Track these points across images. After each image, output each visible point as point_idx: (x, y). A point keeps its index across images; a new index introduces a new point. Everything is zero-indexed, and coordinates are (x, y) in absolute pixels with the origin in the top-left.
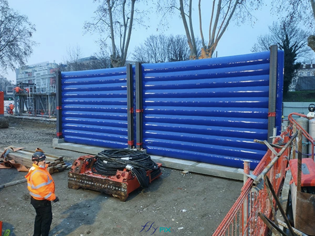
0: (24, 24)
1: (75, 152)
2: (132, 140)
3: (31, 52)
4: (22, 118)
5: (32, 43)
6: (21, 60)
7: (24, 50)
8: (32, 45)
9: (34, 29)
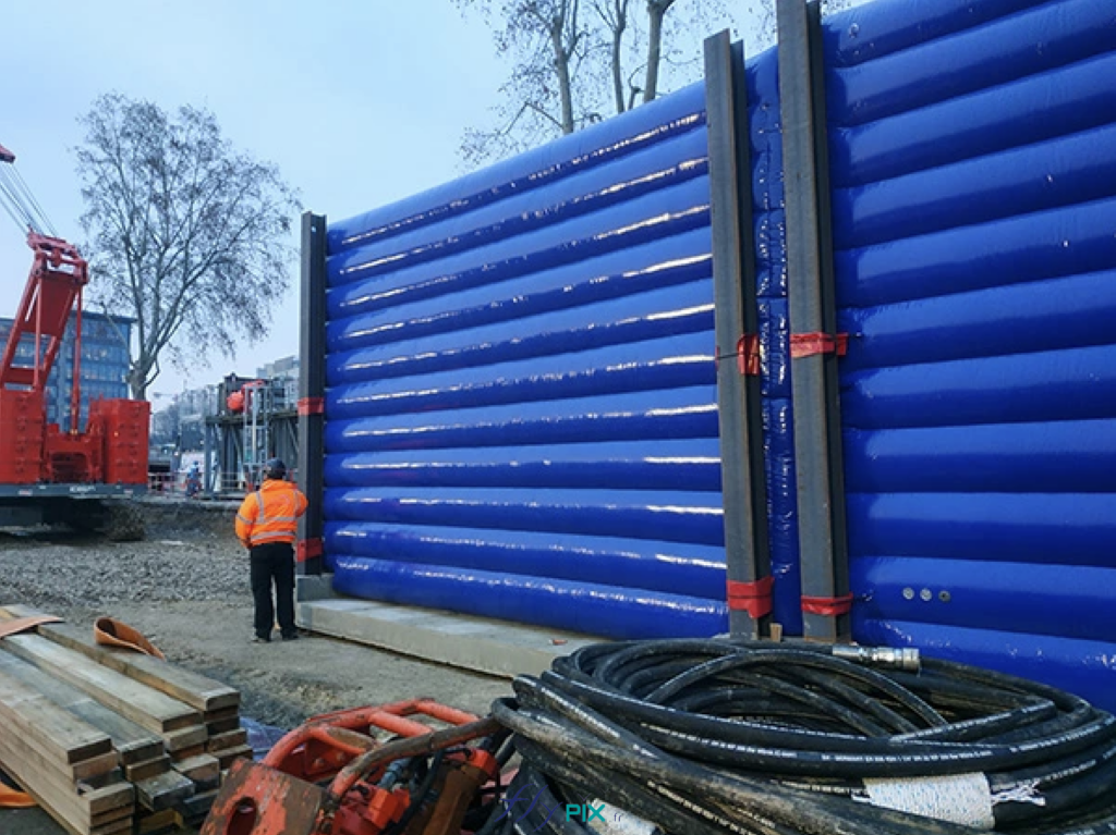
0: (267, 189)
1: (379, 656)
2: (758, 578)
3: (284, 285)
4: (221, 510)
5: (290, 253)
6: (253, 316)
7: (262, 280)
8: (290, 261)
9: (297, 203)
